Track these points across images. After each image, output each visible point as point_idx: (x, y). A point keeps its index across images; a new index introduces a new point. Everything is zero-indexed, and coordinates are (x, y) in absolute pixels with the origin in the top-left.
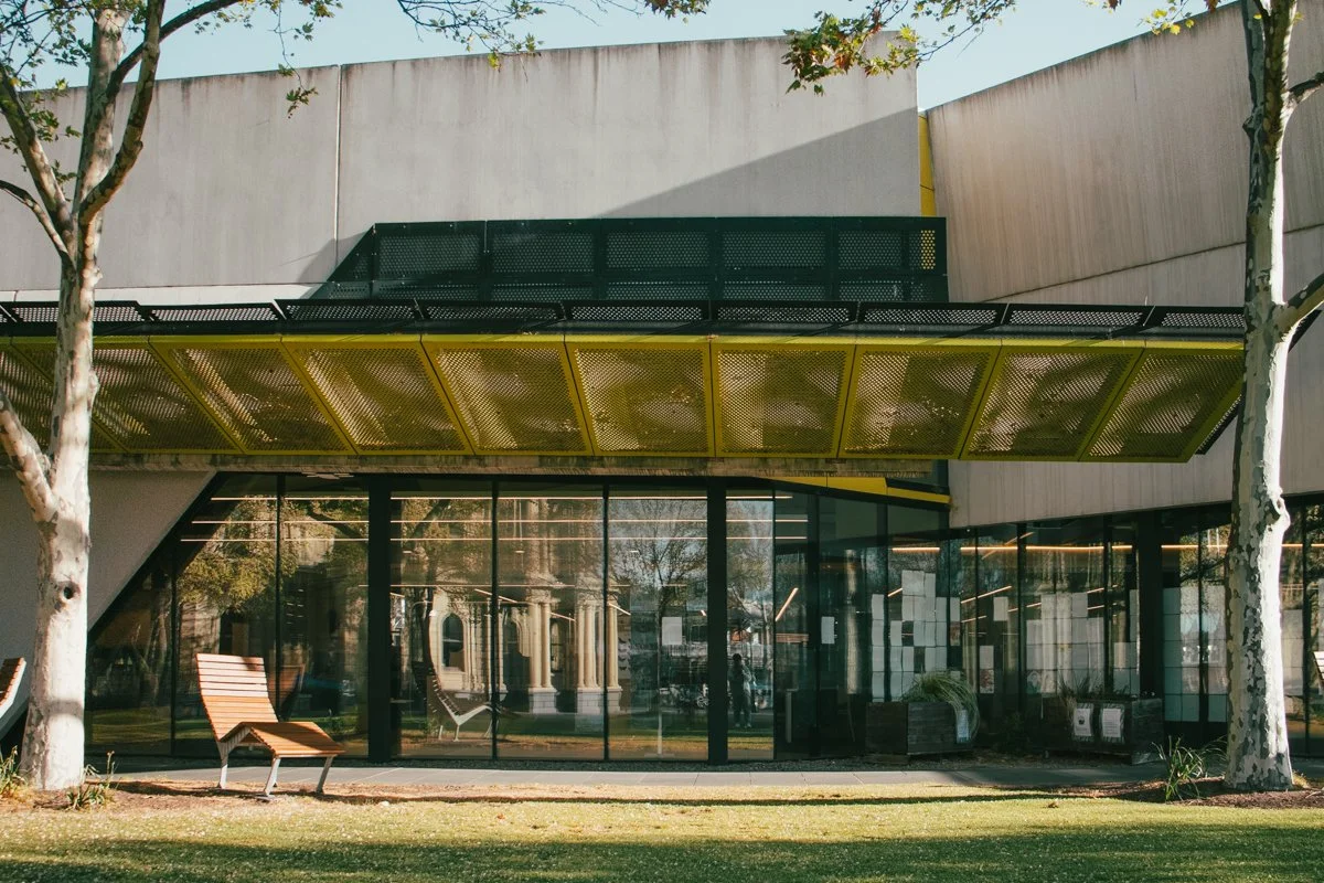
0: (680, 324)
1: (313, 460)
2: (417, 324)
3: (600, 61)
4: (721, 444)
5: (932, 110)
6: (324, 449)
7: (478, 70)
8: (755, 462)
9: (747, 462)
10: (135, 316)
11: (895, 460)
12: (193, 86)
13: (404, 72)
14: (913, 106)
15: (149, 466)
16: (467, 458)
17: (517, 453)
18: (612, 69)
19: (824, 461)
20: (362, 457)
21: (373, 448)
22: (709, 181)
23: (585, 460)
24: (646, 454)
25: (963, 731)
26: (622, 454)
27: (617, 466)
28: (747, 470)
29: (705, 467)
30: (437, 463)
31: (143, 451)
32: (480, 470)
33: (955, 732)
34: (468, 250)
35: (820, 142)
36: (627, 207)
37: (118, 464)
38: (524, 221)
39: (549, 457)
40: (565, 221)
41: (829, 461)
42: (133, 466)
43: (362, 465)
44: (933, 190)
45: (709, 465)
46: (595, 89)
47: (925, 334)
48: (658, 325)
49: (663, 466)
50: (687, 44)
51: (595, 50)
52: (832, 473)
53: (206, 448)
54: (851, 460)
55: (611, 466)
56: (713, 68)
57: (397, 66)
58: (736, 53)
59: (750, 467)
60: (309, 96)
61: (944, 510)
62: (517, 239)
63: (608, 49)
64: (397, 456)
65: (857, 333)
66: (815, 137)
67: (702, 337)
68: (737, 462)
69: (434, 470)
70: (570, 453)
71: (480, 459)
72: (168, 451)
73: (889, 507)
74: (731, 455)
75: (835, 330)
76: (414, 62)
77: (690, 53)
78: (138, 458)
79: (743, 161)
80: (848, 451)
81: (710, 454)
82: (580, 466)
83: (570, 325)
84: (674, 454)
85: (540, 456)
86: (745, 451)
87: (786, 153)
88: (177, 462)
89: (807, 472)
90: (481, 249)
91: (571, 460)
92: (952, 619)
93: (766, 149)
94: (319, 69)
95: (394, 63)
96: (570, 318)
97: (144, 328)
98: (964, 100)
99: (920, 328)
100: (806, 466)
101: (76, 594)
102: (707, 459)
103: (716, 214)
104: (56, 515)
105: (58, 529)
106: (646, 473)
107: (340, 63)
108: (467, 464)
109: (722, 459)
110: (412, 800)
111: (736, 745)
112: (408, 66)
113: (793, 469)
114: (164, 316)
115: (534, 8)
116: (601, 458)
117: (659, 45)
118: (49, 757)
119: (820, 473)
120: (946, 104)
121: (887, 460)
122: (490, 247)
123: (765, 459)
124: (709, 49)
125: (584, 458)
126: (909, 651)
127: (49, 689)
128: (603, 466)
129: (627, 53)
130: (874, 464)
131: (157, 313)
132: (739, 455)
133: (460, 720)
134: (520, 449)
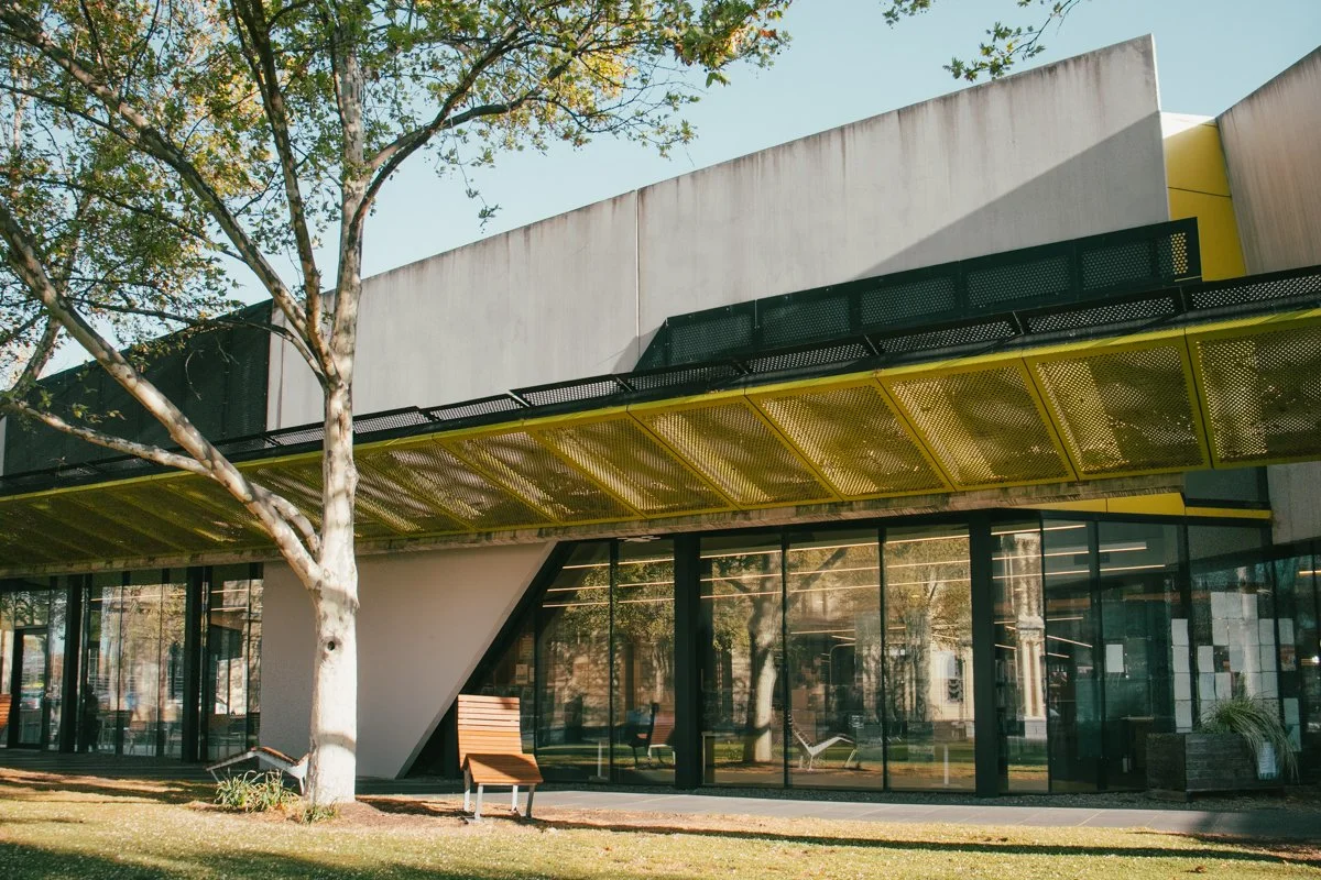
0: (848, 364)
1: (613, 526)
2: (626, 396)
3: (847, 140)
4: (956, 477)
5: (1222, 116)
6: (618, 516)
7: (744, 170)
8: (996, 492)
9: (988, 493)
10: (423, 419)
11: (1141, 476)
12: (531, 231)
13: (686, 184)
14: (1154, 111)
15: (496, 542)
16: (735, 513)
17: (772, 505)
18: (858, 143)
19: (1066, 485)
20: (651, 521)
21: (654, 512)
22: (950, 228)
23: (836, 506)
24: (893, 495)
25: (1267, 766)
26: (867, 497)
27: (865, 509)
28: (988, 501)
29: (947, 503)
30: (710, 521)
31: (490, 530)
32: (747, 524)
33: (1255, 768)
34: (741, 328)
35: (1059, 169)
36: (878, 267)
37: (474, 542)
38: (788, 295)
39: (804, 506)
40: (823, 289)
41: (1071, 484)
42: (485, 543)
43: (651, 527)
44: (1231, 197)
45: (951, 500)
46: (844, 164)
47: (1097, 335)
48: (828, 367)
49: (907, 505)
50: (924, 104)
51: (842, 129)
52: (1075, 497)
53: (531, 523)
54: (1094, 481)
55: (860, 509)
56: (949, 122)
57: (681, 180)
58: (970, 101)
59: (991, 498)
60: (494, 213)
61: (1266, 527)
62: (782, 312)
63: (853, 126)
64: (678, 517)
65: (1023, 346)
66: (1052, 164)
67: (868, 372)
68: (978, 495)
69: (709, 527)
70: (822, 501)
71: (746, 513)
72: (508, 528)
73: (1190, 528)
74: (971, 488)
75: (1001, 345)
76: (693, 175)
77: (927, 112)
78: (488, 535)
79: (983, 203)
80: (1085, 473)
81: (949, 489)
82: (831, 511)
83: (751, 378)
84: (916, 493)
85: (797, 507)
86: (980, 483)
87: (1026, 186)
88: (514, 538)
89: (1050, 498)
90: (753, 327)
91: (823, 508)
92: (1282, 642)
93: (1005, 185)
94: (621, 196)
95: (678, 179)
96: (751, 371)
97: (431, 427)
98: (1251, 97)
99: (1091, 330)
100: (1047, 492)
101: (337, 647)
102: (948, 495)
103: (960, 258)
104: (319, 583)
105: (322, 594)
106: (893, 513)
107: (637, 188)
108: (735, 519)
109: (963, 493)
110: (606, 827)
111: (1017, 774)
112: (689, 180)
113: (1034, 496)
114: (444, 415)
115: (689, 96)
116: (851, 503)
117: (899, 112)
118: (319, 779)
119: (1064, 498)
120: (1234, 106)
121: (1134, 477)
122: (760, 323)
123: (1006, 488)
124: (945, 104)
125: (835, 504)
126: (1224, 679)
127: (319, 723)
128: (852, 510)
129: (871, 125)
130: (1119, 483)
131: (435, 413)
132: (977, 487)
133: (813, 751)
134: (775, 501)
